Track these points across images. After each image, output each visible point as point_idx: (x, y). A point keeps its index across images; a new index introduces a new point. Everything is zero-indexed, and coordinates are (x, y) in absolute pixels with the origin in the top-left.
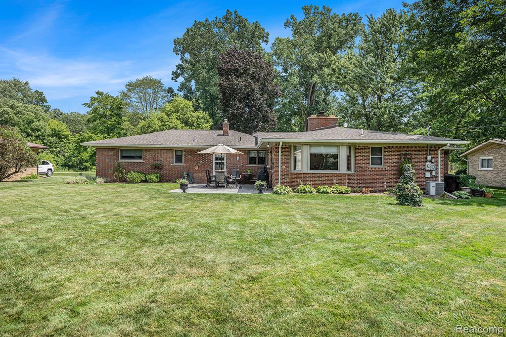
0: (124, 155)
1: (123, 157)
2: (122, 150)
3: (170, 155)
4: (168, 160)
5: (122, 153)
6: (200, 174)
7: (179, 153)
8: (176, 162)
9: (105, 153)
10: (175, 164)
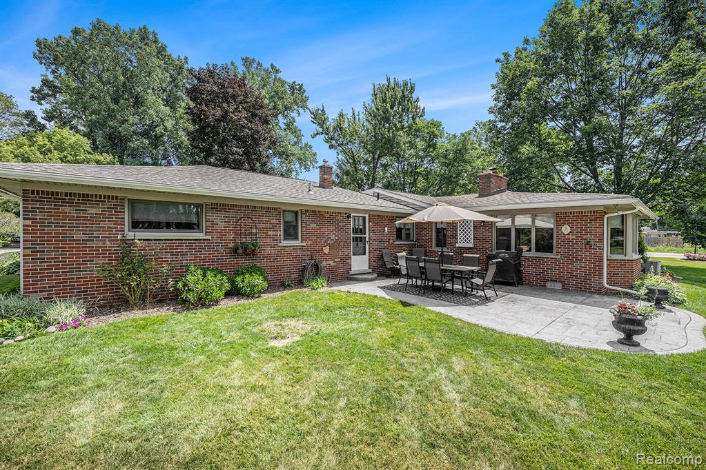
0: (139, 217)
1: (135, 225)
2: (132, 203)
3: (274, 221)
4: (270, 233)
5: (132, 211)
6: (331, 263)
7: (290, 218)
8: (285, 239)
9: (67, 209)
10: (284, 243)
